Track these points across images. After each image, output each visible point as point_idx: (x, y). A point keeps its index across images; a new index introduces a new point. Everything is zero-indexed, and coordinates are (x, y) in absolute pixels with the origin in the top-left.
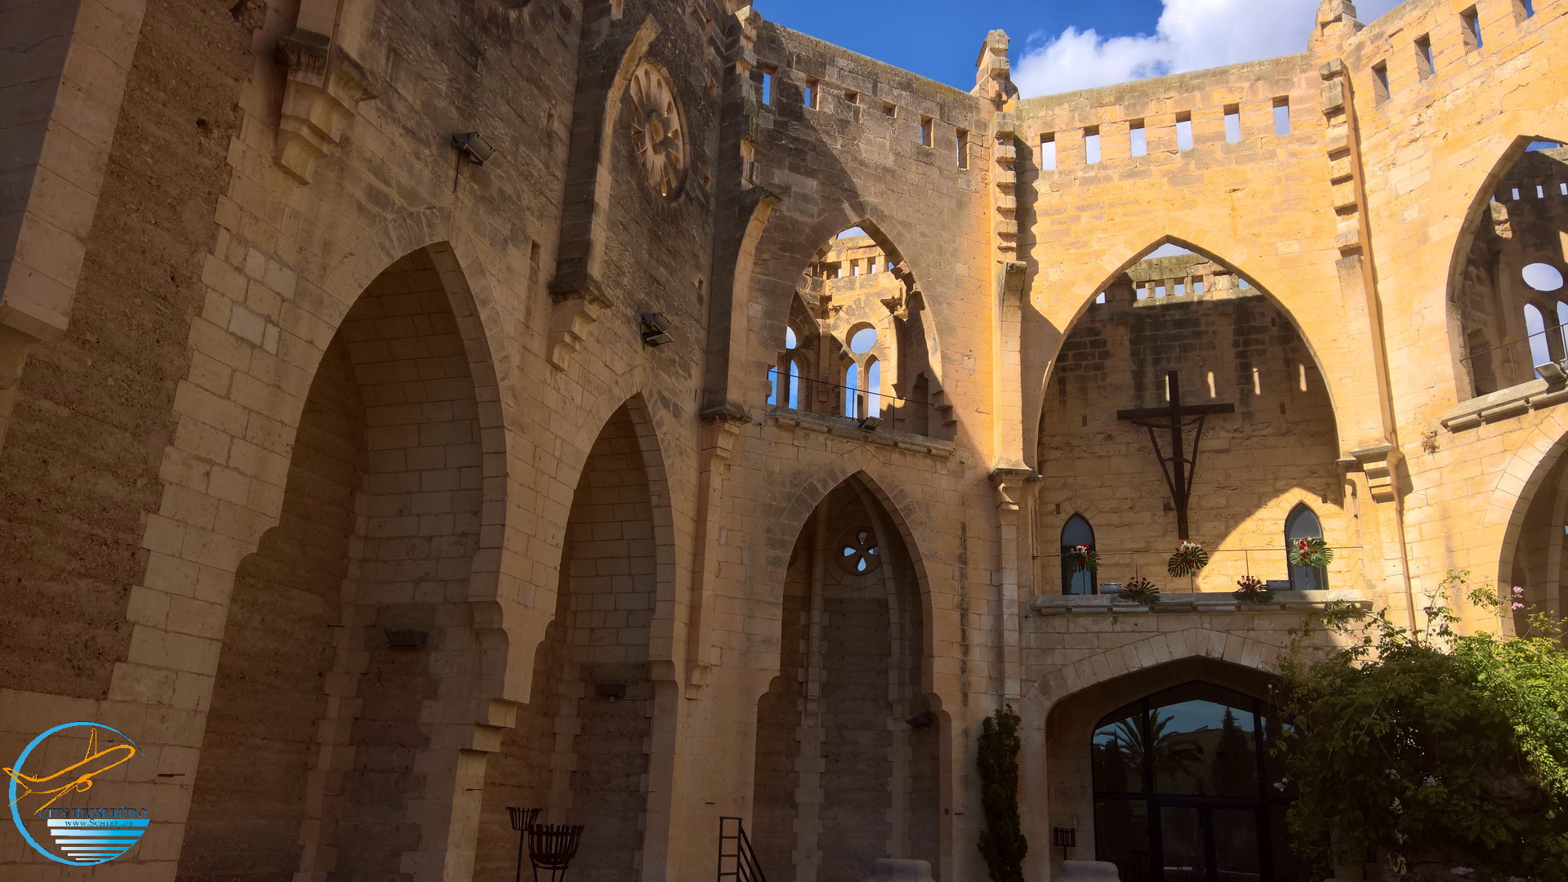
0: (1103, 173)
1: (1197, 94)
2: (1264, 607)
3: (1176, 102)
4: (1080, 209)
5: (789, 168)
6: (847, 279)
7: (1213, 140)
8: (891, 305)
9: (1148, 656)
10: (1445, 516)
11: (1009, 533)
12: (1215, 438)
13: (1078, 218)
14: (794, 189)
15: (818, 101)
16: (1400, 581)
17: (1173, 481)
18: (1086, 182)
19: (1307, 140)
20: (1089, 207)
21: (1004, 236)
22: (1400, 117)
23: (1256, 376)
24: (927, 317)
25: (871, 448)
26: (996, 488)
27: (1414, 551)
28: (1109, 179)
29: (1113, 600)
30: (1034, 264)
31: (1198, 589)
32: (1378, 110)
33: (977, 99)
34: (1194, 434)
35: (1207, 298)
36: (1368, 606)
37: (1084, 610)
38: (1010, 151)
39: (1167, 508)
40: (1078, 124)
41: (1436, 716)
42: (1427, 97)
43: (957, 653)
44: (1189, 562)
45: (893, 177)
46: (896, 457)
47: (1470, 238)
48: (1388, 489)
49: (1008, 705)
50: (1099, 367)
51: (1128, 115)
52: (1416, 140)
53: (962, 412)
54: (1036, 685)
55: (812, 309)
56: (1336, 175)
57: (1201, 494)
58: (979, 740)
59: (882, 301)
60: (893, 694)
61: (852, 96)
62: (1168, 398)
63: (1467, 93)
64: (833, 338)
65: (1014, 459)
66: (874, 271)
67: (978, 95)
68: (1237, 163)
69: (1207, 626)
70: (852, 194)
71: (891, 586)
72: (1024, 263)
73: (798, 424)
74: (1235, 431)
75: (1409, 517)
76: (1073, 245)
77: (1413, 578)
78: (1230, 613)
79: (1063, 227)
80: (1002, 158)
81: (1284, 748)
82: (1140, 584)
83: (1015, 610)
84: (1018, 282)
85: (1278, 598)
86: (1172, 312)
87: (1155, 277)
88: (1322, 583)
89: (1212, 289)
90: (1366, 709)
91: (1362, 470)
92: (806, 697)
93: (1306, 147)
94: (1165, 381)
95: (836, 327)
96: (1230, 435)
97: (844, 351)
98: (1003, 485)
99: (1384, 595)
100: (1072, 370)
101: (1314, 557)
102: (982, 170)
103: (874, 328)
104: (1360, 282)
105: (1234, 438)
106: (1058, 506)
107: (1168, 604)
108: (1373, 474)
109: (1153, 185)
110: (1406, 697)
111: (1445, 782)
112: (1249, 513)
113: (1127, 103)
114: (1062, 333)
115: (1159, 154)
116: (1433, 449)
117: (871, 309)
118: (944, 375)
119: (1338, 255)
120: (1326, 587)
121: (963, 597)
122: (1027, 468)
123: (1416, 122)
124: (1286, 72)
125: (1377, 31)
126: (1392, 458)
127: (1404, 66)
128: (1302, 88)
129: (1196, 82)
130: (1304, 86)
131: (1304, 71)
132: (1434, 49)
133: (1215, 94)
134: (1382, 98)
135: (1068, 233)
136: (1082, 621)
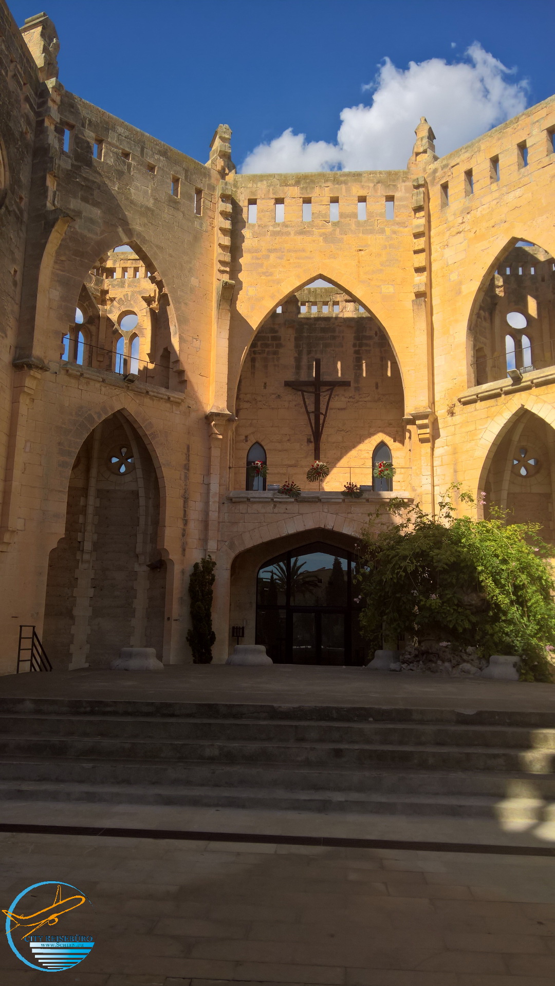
0: (285, 230)
1: (343, 186)
2: (357, 500)
3: (331, 190)
4: (270, 251)
5: (81, 199)
6: (119, 280)
7: (350, 217)
8: (149, 300)
9: (292, 527)
10: (455, 452)
11: (216, 452)
12: (339, 400)
13: (268, 257)
14: (84, 214)
15: (103, 155)
16: (429, 487)
17: (313, 426)
18: (275, 234)
19: (402, 224)
20: (275, 250)
21: (222, 263)
22: (453, 217)
23: (364, 365)
24: (171, 311)
25: (131, 394)
26: (209, 424)
27: (438, 471)
28: (288, 234)
29: (274, 494)
30: (240, 283)
31: (323, 489)
32: (441, 211)
33: (209, 169)
34: (327, 397)
35: (341, 315)
36: (411, 500)
37: (257, 500)
38: (229, 208)
39: (309, 441)
40: (271, 196)
41: (439, 561)
42: (468, 207)
43: (180, 524)
44: (319, 474)
45: (152, 214)
46: (147, 401)
47: (482, 294)
48: (428, 436)
49: (209, 556)
50: (275, 353)
51: (302, 194)
52: (459, 233)
53: (191, 375)
54: (227, 543)
55: (95, 298)
56: (416, 248)
57: (328, 434)
58: (190, 576)
59: (142, 297)
60: (139, 549)
61: (126, 155)
62: (314, 375)
63: (489, 208)
64: (108, 319)
65: (221, 407)
66: (137, 277)
67: (210, 167)
68: (363, 233)
69: (326, 510)
70: (124, 223)
71: (141, 483)
72: (234, 282)
73: (82, 375)
74: (350, 397)
75: (437, 452)
76: (264, 273)
77: (436, 486)
78: (339, 503)
79: (259, 261)
80: (223, 211)
81: (360, 578)
82: (290, 485)
83: (217, 499)
84: (230, 293)
85: (366, 495)
86: (320, 322)
87: (312, 299)
88: (390, 488)
89: (344, 310)
90: (404, 558)
91: (415, 424)
92: (83, 551)
93: (401, 229)
94: (313, 364)
95: (111, 312)
96: (347, 400)
97: (116, 328)
98: (214, 422)
99: (420, 495)
100: (260, 353)
101: (386, 473)
102: (210, 218)
103: (137, 315)
104: (424, 314)
105: (349, 402)
106: (246, 437)
107: (304, 498)
108: (421, 427)
109: (314, 241)
110: (425, 551)
111: (441, 597)
112: (354, 447)
113: (302, 186)
114: (255, 329)
115: (319, 222)
116: (452, 414)
117: (135, 302)
118: (180, 350)
119: (414, 298)
120: (391, 490)
121: (186, 491)
122: (229, 413)
123: (461, 222)
124: (394, 181)
125: (445, 162)
126: (431, 418)
127: (457, 186)
128: (402, 192)
129: (343, 179)
130: (403, 190)
131: (404, 181)
132: (474, 178)
133: (353, 188)
134: (445, 204)
135: (261, 265)
136: (255, 506)
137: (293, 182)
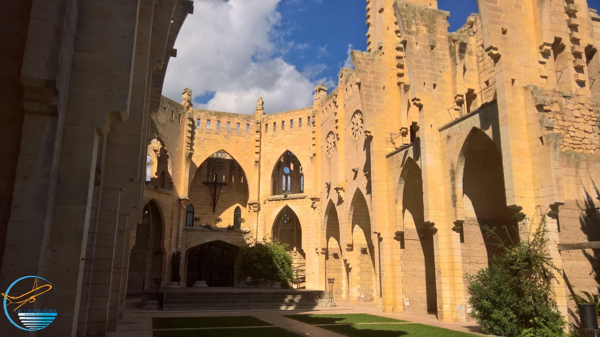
0: (210, 132)
1: (232, 118)
2: (232, 231)
3: (228, 119)
4: (205, 139)
7: (234, 129)
8: (155, 151)
9: (209, 240)
10: (265, 216)
12: (223, 190)
13: (204, 141)
16: (256, 227)
17: (213, 199)
18: (207, 133)
20: (207, 139)
21: (188, 143)
22: (269, 137)
23: (233, 177)
24: (169, 160)
25: (156, 193)
26: (180, 202)
27: (259, 222)
28: (211, 133)
29: (203, 228)
30: (193, 150)
31: (219, 226)
33: (184, 106)
34: (219, 189)
35: (225, 158)
36: (250, 231)
38: (191, 123)
39: (211, 205)
40: (206, 118)
41: (262, 256)
42: (274, 135)
43: (169, 239)
44: (219, 221)
45: (165, 126)
46: (161, 194)
47: (277, 165)
48: (257, 210)
49: (178, 250)
50: (200, 170)
51: (217, 119)
52: (271, 143)
53: (175, 184)
54: (185, 245)
56: (256, 146)
57: (219, 203)
58: (172, 257)
59: (153, 150)
60: (149, 247)
62: (214, 180)
63: (280, 138)
65: (185, 196)
68: (238, 136)
69: (221, 234)
70: (156, 130)
71: (151, 221)
74: (227, 189)
75: (259, 215)
77: (258, 227)
78: (225, 232)
79: (201, 142)
80: (189, 124)
82: (208, 225)
83: (182, 229)
84: (191, 156)
85: (234, 229)
86: (217, 160)
91: (252, 205)
93: (252, 137)
94: (214, 176)
98: (182, 202)
99: (253, 230)
102: (184, 125)
103: (151, 156)
104: (258, 168)
105: (227, 191)
107: (213, 229)
108: (254, 207)
109: (221, 137)
112: (228, 208)
113: (217, 116)
114: (198, 167)
115: (223, 130)
116: (265, 203)
118: (172, 175)
119: (255, 163)
120: (240, 228)
121: (171, 227)
122: (188, 199)
123: (271, 139)
124: (250, 119)
125: (267, 117)
126: (258, 204)
127: (271, 126)
129: (232, 115)
130: (253, 123)
131: (253, 119)
132: (277, 126)
133: (235, 119)
134: (266, 131)
135: (201, 144)
136: (196, 232)
137: (214, 114)
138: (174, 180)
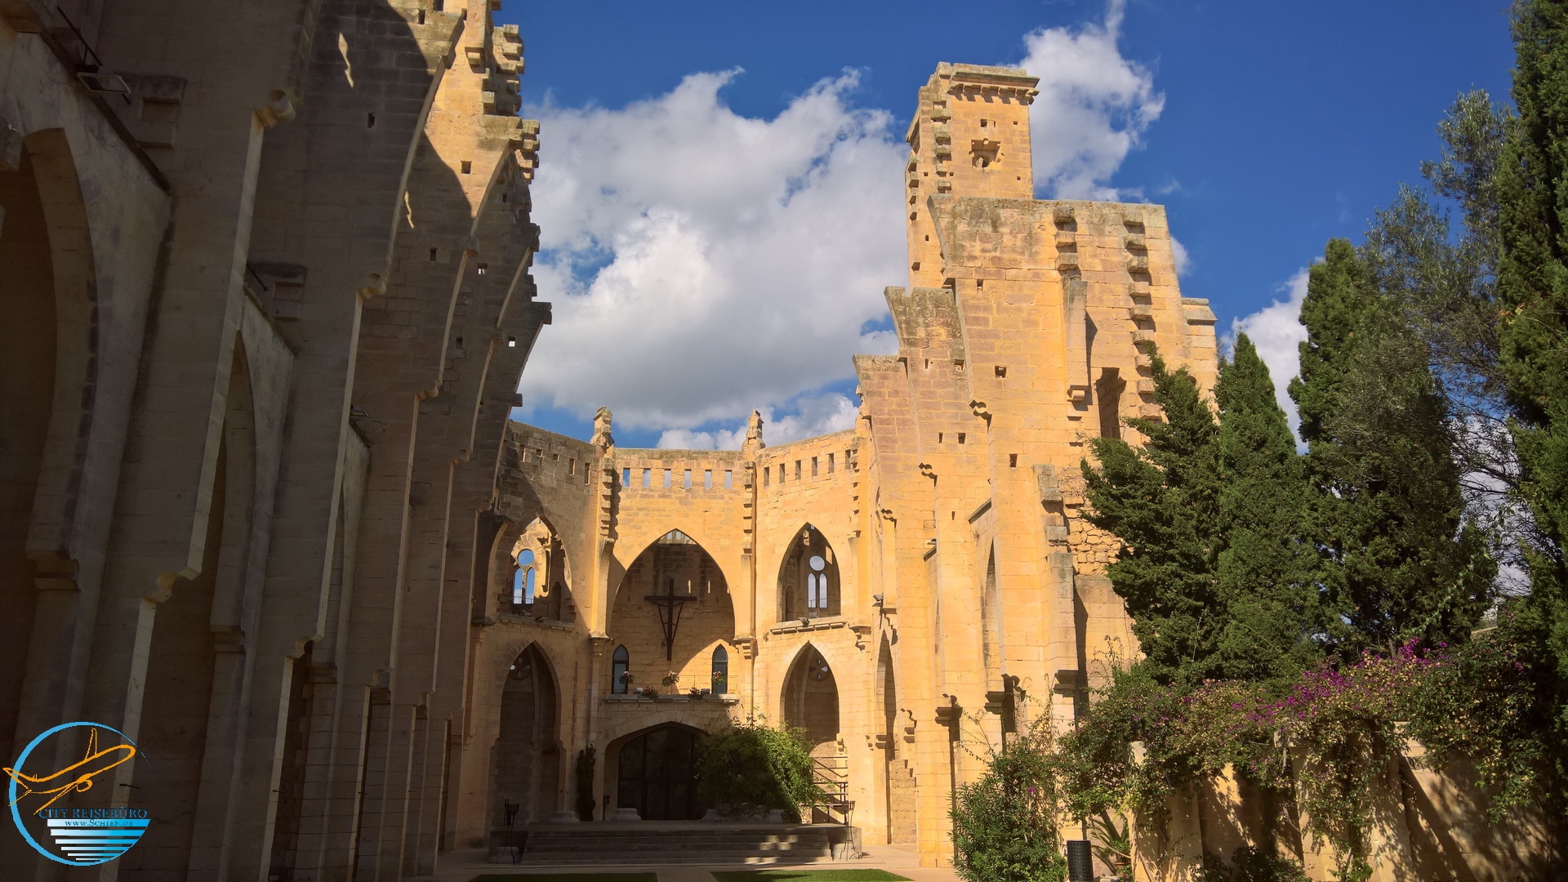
0: (651, 493)
1: (694, 461)
2: (700, 701)
3: (685, 464)
4: (639, 509)
7: (699, 484)
8: (542, 541)
9: (649, 722)
10: (767, 667)
11: (596, 666)
12: (688, 612)
13: (637, 514)
15: (524, 456)
16: (750, 692)
17: (667, 633)
18: (643, 496)
19: (737, 491)
20: (643, 509)
21: (605, 522)
22: (771, 495)
23: (709, 584)
24: (566, 562)
25: (540, 630)
26: (592, 645)
27: (756, 679)
28: (653, 496)
29: (637, 697)
30: (616, 535)
31: (674, 692)
32: (764, 486)
33: (594, 445)
34: (679, 609)
36: (737, 701)
37: (622, 701)
38: (610, 479)
39: (663, 645)
40: (641, 466)
42: (781, 492)
43: (570, 722)
44: (671, 679)
45: (556, 492)
46: (550, 632)
48: (750, 654)
49: (590, 744)
50: (638, 571)
51: (664, 466)
52: (775, 508)
53: (581, 609)
54: (603, 734)
56: (747, 515)
57: (680, 640)
58: (577, 760)
59: (539, 539)
60: (535, 738)
61: (539, 451)
62: (668, 591)
63: (794, 496)
64: (512, 556)
65: (602, 632)
67: (596, 444)
68: (708, 498)
69: (677, 708)
70: (538, 502)
71: (537, 687)
72: (612, 536)
74: (697, 610)
75: (756, 667)
76: (634, 527)
77: (755, 691)
78: (686, 703)
79: (631, 518)
80: (606, 481)
81: (698, 764)
82: (650, 689)
83: (596, 701)
84: (608, 549)
85: (705, 697)
86: (674, 547)
88: (724, 691)
90: (724, 752)
91: (741, 645)
93: (736, 495)
94: (668, 582)
96: (694, 611)
97: (516, 564)
98: (595, 644)
99: (744, 697)
100: (628, 575)
101: (722, 676)
102: (596, 485)
103: (534, 554)
104: (750, 565)
105: (696, 613)
106: (613, 641)
107: (662, 699)
108: (745, 648)
109: (672, 503)
111: (744, 776)
112: (699, 650)
113: (663, 459)
114: (626, 568)
115: (676, 489)
116: (767, 639)
117: (533, 542)
118: (573, 590)
119: (744, 553)
120: (725, 693)
121: (575, 696)
122: (607, 636)
123: (776, 500)
124: (731, 458)
125: (768, 452)
126: (752, 642)
127: (775, 473)
128: (738, 467)
129: (695, 455)
131: (738, 459)
132: (786, 471)
133: (702, 462)
134: (766, 483)
135: (633, 520)
136: (622, 706)
137: (657, 456)
138: (577, 599)
